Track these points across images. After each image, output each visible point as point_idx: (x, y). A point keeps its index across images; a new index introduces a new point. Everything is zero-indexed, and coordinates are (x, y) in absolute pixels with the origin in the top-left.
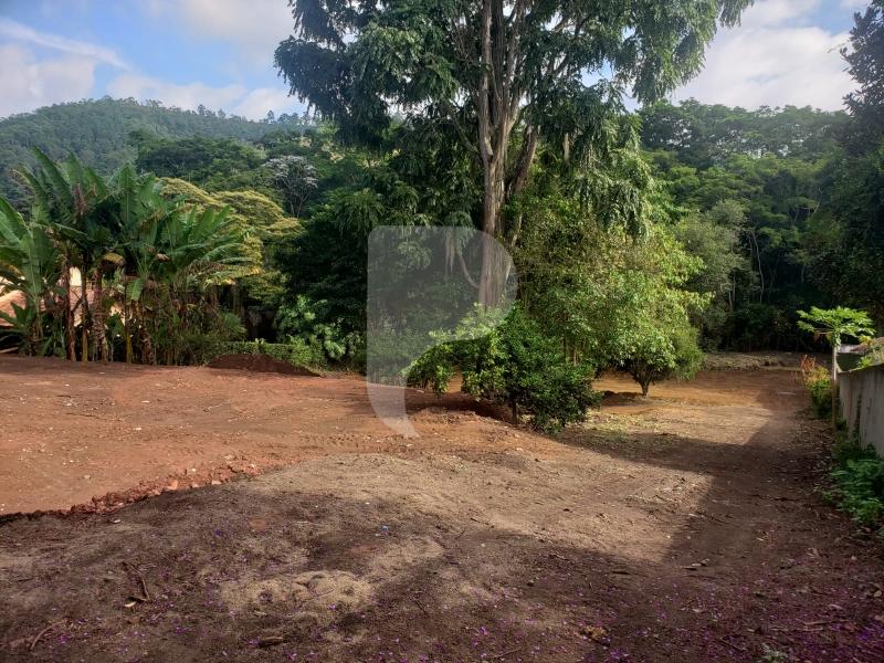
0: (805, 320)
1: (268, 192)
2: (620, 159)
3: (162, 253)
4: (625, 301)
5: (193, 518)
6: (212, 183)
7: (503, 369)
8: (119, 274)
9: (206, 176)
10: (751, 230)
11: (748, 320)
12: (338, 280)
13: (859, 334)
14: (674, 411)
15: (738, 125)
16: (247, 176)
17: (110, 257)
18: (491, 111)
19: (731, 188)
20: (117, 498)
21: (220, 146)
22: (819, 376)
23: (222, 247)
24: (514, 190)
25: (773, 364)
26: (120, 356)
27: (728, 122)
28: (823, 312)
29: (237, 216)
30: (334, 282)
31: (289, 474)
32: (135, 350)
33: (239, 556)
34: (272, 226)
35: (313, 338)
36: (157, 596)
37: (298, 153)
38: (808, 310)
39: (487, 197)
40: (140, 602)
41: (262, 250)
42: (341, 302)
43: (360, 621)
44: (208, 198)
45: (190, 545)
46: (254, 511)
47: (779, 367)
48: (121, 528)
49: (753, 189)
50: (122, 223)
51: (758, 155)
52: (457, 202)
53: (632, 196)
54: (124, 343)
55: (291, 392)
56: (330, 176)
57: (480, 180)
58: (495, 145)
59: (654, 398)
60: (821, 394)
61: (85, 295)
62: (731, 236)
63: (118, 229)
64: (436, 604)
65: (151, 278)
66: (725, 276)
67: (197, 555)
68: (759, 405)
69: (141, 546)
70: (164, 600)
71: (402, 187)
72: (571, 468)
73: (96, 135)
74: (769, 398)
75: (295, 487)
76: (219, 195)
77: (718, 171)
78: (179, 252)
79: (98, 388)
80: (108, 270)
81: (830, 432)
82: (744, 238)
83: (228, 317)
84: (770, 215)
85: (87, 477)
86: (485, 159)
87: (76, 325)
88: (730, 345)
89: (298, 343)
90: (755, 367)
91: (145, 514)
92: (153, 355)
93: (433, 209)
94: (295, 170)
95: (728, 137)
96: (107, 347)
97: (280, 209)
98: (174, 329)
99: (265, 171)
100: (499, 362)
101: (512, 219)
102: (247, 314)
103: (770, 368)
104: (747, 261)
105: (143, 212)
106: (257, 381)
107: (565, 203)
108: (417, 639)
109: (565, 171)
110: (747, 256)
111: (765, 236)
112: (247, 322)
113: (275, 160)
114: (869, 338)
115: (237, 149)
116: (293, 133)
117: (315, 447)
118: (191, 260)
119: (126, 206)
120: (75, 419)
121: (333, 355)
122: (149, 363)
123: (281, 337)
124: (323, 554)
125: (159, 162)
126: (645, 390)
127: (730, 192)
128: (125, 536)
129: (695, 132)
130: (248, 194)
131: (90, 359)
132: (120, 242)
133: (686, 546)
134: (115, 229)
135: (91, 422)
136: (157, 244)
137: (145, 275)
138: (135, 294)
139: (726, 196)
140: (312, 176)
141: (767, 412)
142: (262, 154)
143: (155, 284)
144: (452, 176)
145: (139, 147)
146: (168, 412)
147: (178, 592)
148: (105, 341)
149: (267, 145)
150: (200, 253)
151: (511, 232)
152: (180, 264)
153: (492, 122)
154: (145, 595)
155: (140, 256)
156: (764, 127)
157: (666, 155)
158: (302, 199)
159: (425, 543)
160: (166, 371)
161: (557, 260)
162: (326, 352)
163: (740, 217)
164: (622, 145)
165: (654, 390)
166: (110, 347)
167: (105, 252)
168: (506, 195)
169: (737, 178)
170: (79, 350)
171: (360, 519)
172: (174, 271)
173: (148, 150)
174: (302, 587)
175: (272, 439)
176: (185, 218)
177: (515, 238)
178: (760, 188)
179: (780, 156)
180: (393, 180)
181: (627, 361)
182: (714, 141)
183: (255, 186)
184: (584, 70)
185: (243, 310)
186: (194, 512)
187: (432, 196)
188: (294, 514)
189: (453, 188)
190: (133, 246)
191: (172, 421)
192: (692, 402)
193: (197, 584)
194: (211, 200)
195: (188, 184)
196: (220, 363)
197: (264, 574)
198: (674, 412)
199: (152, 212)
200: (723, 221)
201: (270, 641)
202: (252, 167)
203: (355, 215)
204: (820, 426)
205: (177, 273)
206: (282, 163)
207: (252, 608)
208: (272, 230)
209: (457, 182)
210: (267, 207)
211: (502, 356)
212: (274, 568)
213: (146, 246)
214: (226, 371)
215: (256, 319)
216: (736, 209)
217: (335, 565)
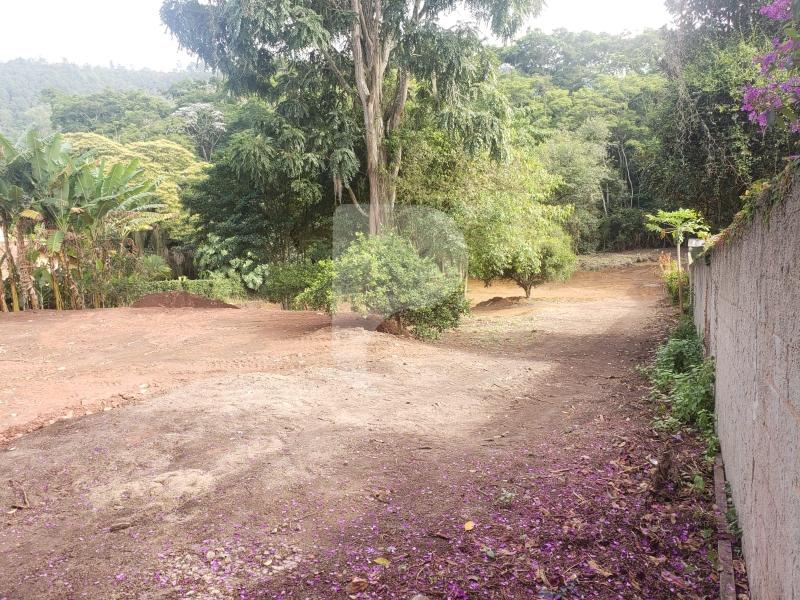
0: (651, 222)
1: (180, 139)
2: (480, 92)
3: (78, 206)
4: (494, 219)
5: (76, 441)
6: (125, 133)
7: (384, 289)
8: (40, 229)
9: (119, 129)
10: (615, 144)
11: (620, 224)
12: (242, 218)
13: (698, 230)
14: (552, 309)
15: (604, 48)
16: (159, 125)
17: (27, 213)
18: (365, 54)
19: (599, 106)
20: (18, 430)
21: (131, 99)
22: (672, 267)
23: (135, 197)
24: (392, 125)
25: (644, 261)
26: (50, 304)
27: (595, 46)
28: (667, 214)
29: (152, 165)
30: (238, 222)
31: (171, 397)
32: (64, 297)
33: (113, 465)
34: (186, 171)
35: (232, 272)
36: (36, 503)
37: (205, 101)
38: (655, 214)
39: (368, 133)
40: (20, 508)
41: (179, 193)
42: (245, 239)
43: (196, 504)
44: (123, 149)
45: (69, 461)
46: (132, 429)
47: (649, 263)
48: (14, 454)
49: (618, 106)
50: (36, 181)
51: (622, 74)
52: (341, 140)
53: (492, 125)
54: (52, 291)
55: (203, 323)
56: (237, 120)
57: (361, 120)
58: (370, 86)
59: (537, 300)
60: (675, 284)
61: (9, 251)
62: (600, 150)
63: (32, 188)
64: (263, 485)
65: (70, 230)
66: (595, 187)
67: (74, 469)
68: (628, 297)
69: (28, 467)
70: (42, 506)
71: (289, 131)
72: (432, 367)
73: (11, 95)
74: (638, 290)
75: (174, 406)
76: (133, 145)
77: (588, 91)
78: (93, 205)
79: (27, 334)
80: (28, 227)
81: (677, 316)
82: (611, 151)
83: (151, 259)
84: (635, 128)
85: (14, 415)
86: (363, 99)
87: (4, 279)
88: (607, 247)
89: (217, 277)
90: (629, 264)
91: (38, 441)
92: (81, 301)
93: (319, 149)
94: (204, 117)
95: (596, 59)
96: (36, 297)
97: (192, 155)
98: (98, 275)
99: (176, 119)
100: (381, 283)
101: (392, 152)
102: (171, 254)
103: (641, 264)
104: (616, 172)
105: (53, 169)
106: (174, 316)
107: (438, 135)
108: (236, 513)
109: (436, 106)
110: (616, 166)
111: (631, 148)
112: (171, 262)
113: (184, 109)
114: (706, 233)
115: (146, 100)
116: (199, 82)
117: (219, 371)
118: (106, 210)
119: (36, 166)
120: (5, 365)
121: (251, 286)
122: (79, 308)
123: (202, 273)
124: (182, 457)
125: (73, 118)
126: (528, 293)
127: (598, 110)
128: (17, 460)
129: (567, 57)
130: (161, 143)
131: (21, 309)
132: (36, 199)
133: (501, 422)
134: (30, 188)
135: (20, 366)
136: (71, 198)
137: (64, 227)
138: (56, 246)
139: (594, 114)
140: (220, 120)
141: (633, 303)
142: (171, 103)
143: (74, 235)
144: (334, 116)
145: (51, 103)
146: (91, 351)
147: (54, 499)
148: (33, 291)
149: (176, 95)
150: (113, 203)
151: (392, 164)
152: (96, 215)
153: (366, 64)
154: (25, 503)
155: (57, 210)
156: (627, 48)
157: (541, 80)
158: (213, 144)
159: (269, 441)
160: (91, 314)
161: (435, 187)
162: (245, 285)
163: (606, 133)
164: (482, 79)
165: (535, 292)
166: (39, 296)
167: (22, 209)
168: (385, 130)
169: (605, 96)
170: (9, 301)
171: (222, 428)
172: (92, 222)
173: (62, 107)
174: (158, 485)
175: (183, 367)
176: (96, 172)
177: (397, 169)
178: (625, 105)
179: (641, 74)
180: (281, 124)
181: (505, 270)
182: (584, 64)
183: (167, 134)
184: (441, 14)
185: (167, 251)
186: (79, 434)
187: (318, 136)
188: (167, 429)
189: (336, 127)
190: (49, 202)
191: (94, 359)
192: (570, 300)
193: (72, 491)
194: (126, 151)
195: (103, 137)
196: (141, 302)
197: (131, 477)
198: (550, 311)
199: (61, 169)
200: (591, 137)
201: (118, 527)
202: (163, 117)
203: (248, 158)
204: (673, 311)
205: (95, 224)
206: (191, 111)
207: (113, 504)
208: (185, 174)
209: (339, 122)
210: (179, 154)
211: (384, 277)
212: (141, 472)
213: (61, 201)
214: (146, 309)
215: (179, 259)
216: (602, 126)
217: (190, 465)
